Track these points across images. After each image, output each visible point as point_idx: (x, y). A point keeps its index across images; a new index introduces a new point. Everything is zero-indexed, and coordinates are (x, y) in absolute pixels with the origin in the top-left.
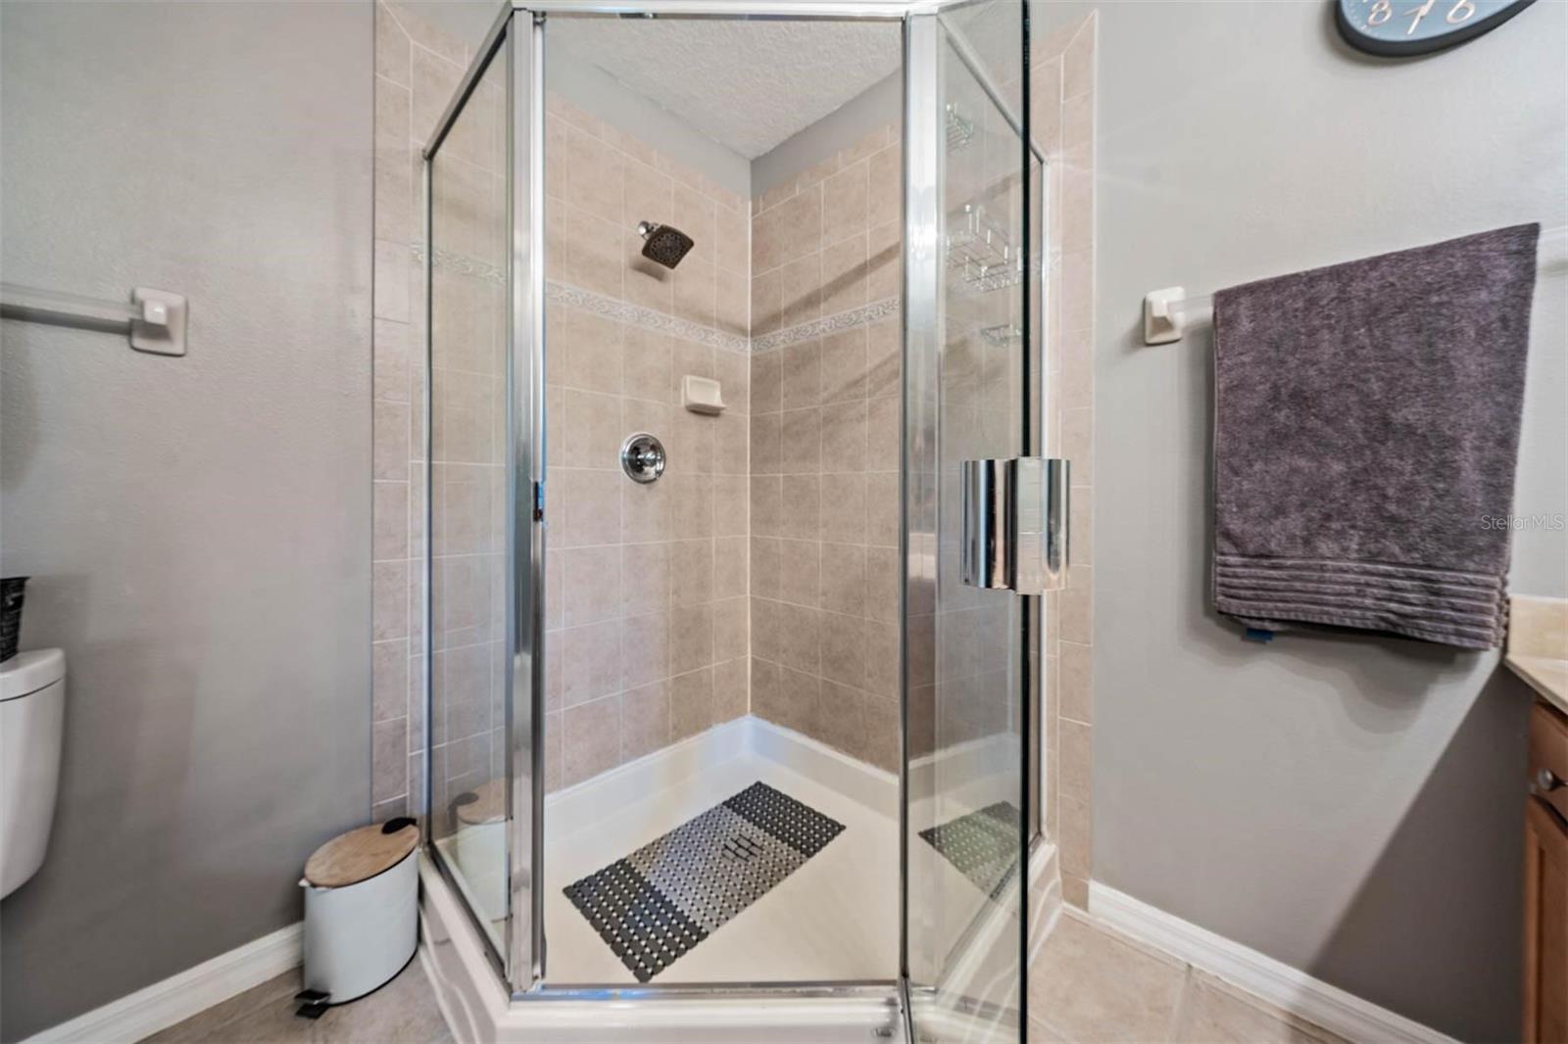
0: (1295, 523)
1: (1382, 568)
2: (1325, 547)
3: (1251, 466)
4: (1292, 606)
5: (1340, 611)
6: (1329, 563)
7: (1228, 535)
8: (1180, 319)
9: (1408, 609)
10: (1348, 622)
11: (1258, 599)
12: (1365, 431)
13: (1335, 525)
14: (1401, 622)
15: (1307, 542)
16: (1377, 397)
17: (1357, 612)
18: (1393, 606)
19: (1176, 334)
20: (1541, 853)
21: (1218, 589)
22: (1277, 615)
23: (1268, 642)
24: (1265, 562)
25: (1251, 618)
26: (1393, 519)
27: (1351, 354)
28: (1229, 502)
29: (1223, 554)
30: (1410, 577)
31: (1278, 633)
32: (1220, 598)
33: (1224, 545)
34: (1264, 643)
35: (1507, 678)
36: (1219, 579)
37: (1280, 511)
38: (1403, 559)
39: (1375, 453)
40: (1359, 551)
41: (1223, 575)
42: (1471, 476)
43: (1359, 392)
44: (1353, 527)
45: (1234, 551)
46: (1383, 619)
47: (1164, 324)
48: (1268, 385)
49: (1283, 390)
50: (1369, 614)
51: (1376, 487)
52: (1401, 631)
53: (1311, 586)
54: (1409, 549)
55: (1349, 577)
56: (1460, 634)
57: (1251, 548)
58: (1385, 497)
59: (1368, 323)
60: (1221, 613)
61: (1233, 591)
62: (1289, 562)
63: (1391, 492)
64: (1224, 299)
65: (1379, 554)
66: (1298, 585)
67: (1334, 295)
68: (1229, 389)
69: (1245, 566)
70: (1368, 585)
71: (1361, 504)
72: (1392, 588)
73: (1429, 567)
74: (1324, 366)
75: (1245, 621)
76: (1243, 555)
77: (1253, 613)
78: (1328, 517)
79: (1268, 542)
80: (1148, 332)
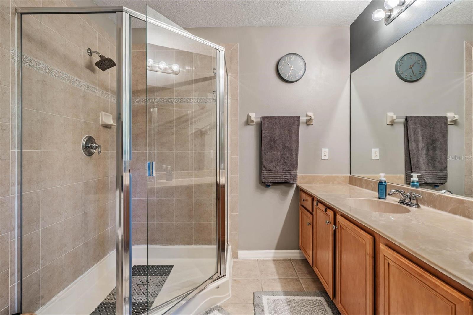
0: (274, 164)
1: (285, 171)
2: (278, 168)
3: (268, 153)
4: (273, 179)
5: (280, 179)
6: (278, 171)
7: (264, 167)
8: (255, 121)
9: (288, 178)
10: (281, 181)
11: (269, 179)
12: (282, 147)
13: (279, 164)
14: (287, 180)
15: (275, 167)
16: (284, 141)
17: (282, 179)
18: (286, 178)
19: (254, 124)
20: (301, 212)
21: (263, 178)
22: (271, 182)
23: (269, 187)
24: (270, 172)
25: (268, 183)
26: (286, 163)
27: (281, 133)
28: (264, 160)
29: (263, 170)
30: (288, 172)
31: (271, 185)
32: (263, 179)
33: (264, 169)
34: (268, 188)
35: (298, 187)
36: (263, 176)
37: (272, 162)
38: (287, 169)
39: (284, 151)
40: (282, 168)
41: (263, 175)
42: (294, 155)
43: (282, 140)
44: (281, 164)
45: (265, 170)
46: (285, 180)
47: (253, 121)
48: (270, 137)
49: (272, 139)
50: (283, 179)
51: (284, 157)
52: (287, 182)
53: (276, 175)
54: (288, 168)
55: (281, 173)
56: (293, 181)
57: (268, 169)
58: (285, 159)
59: (283, 128)
60: (263, 182)
61: (265, 178)
62: (273, 171)
63: (286, 158)
64: (263, 118)
65: (284, 169)
66: (274, 175)
67: (278, 122)
68: (264, 137)
69: (267, 173)
70: (283, 174)
71: (282, 161)
72: (286, 175)
73: (290, 170)
74: (277, 135)
75: (267, 184)
76: (267, 170)
77: (268, 182)
78: (278, 163)
79: (270, 167)
80: (248, 122)
